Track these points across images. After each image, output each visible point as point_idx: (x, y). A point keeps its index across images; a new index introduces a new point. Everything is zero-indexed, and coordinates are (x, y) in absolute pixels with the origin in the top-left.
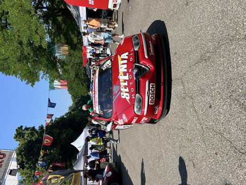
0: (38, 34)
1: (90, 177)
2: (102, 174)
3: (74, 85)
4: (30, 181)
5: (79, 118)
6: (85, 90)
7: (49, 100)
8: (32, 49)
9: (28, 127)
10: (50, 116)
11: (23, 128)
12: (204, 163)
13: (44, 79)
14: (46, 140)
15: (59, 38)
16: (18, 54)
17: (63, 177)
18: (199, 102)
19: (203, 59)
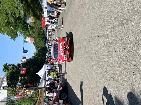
0: (18, 9)
1: (49, 91)
2: (56, 89)
3: (37, 41)
4: (12, 94)
5: (40, 59)
6: (44, 43)
7: (24, 49)
8: (14, 18)
9: (11, 64)
10: (24, 58)
11: (8, 65)
12: (120, 78)
13: (20, 36)
14: (22, 71)
15: (29, 12)
16: (6, 21)
17: (34, 91)
18: (118, 47)
19: (122, 23)
